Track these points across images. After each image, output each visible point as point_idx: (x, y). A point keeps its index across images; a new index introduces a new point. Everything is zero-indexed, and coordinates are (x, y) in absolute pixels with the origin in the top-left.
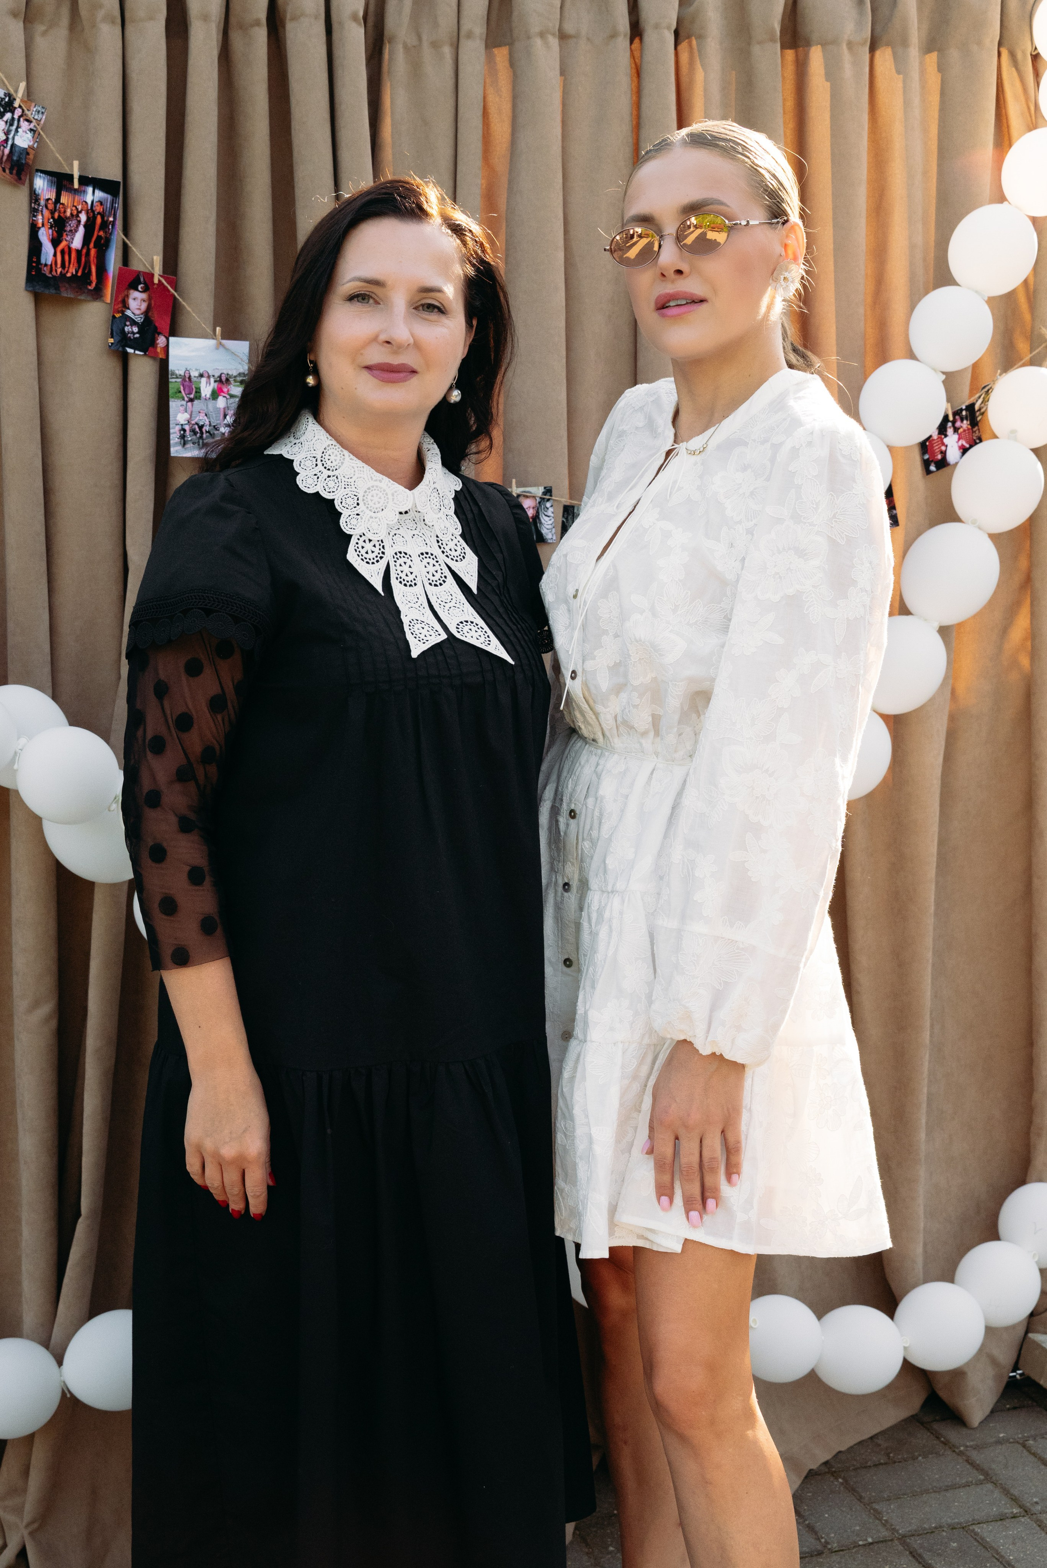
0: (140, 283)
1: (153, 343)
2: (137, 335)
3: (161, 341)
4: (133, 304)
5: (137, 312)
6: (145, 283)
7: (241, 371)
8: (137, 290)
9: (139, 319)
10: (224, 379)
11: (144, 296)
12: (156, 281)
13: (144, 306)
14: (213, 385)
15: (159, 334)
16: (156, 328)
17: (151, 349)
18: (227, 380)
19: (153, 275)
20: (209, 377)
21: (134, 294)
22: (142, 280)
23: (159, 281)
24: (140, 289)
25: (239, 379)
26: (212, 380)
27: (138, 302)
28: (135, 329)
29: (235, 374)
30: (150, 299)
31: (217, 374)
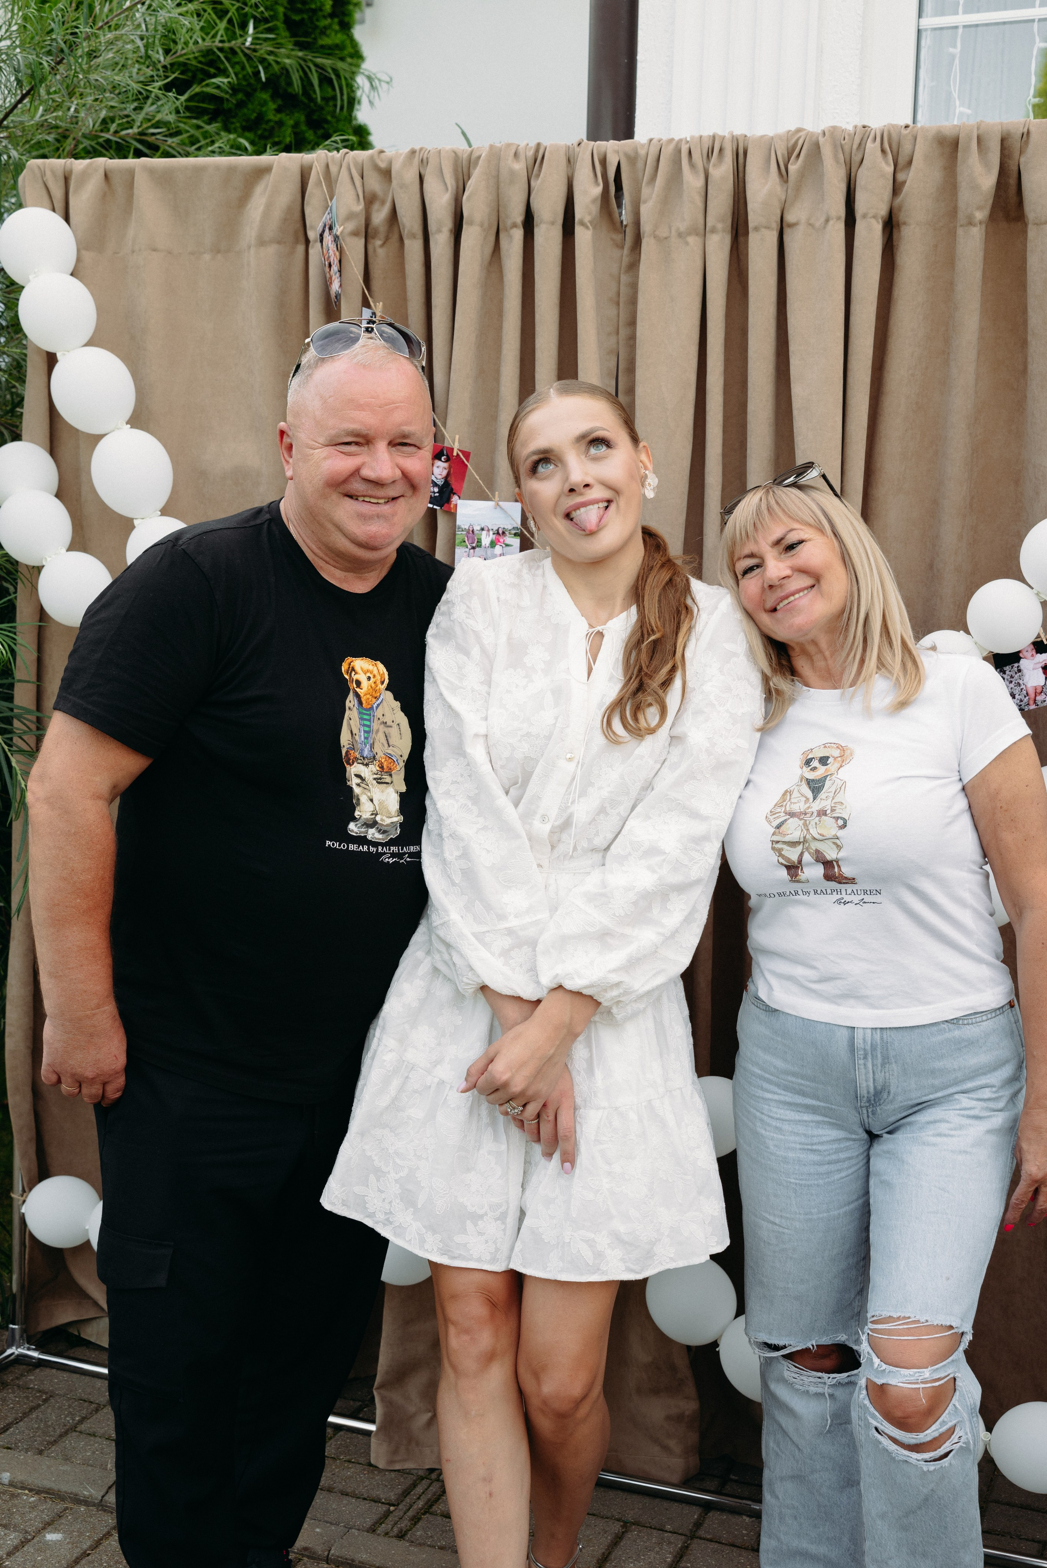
0: (444, 455)
1: (448, 501)
2: (437, 494)
3: (455, 499)
4: (437, 471)
5: (439, 477)
6: (447, 456)
7: (515, 526)
8: (440, 460)
9: (440, 482)
10: (501, 532)
11: (446, 465)
12: (455, 454)
13: (445, 473)
14: (492, 536)
15: (454, 494)
16: (452, 489)
17: (446, 505)
18: (503, 533)
19: (453, 449)
20: (488, 530)
21: (438, 463)
22: (445, 453)
23: (458, 455)
24: (443, 459)
25: (513, 532)
26: (491, 533)
27: (441, 469)
28: (436, 490)
29: (510, 527)
30: (450, 467)
31: (495, 528)
